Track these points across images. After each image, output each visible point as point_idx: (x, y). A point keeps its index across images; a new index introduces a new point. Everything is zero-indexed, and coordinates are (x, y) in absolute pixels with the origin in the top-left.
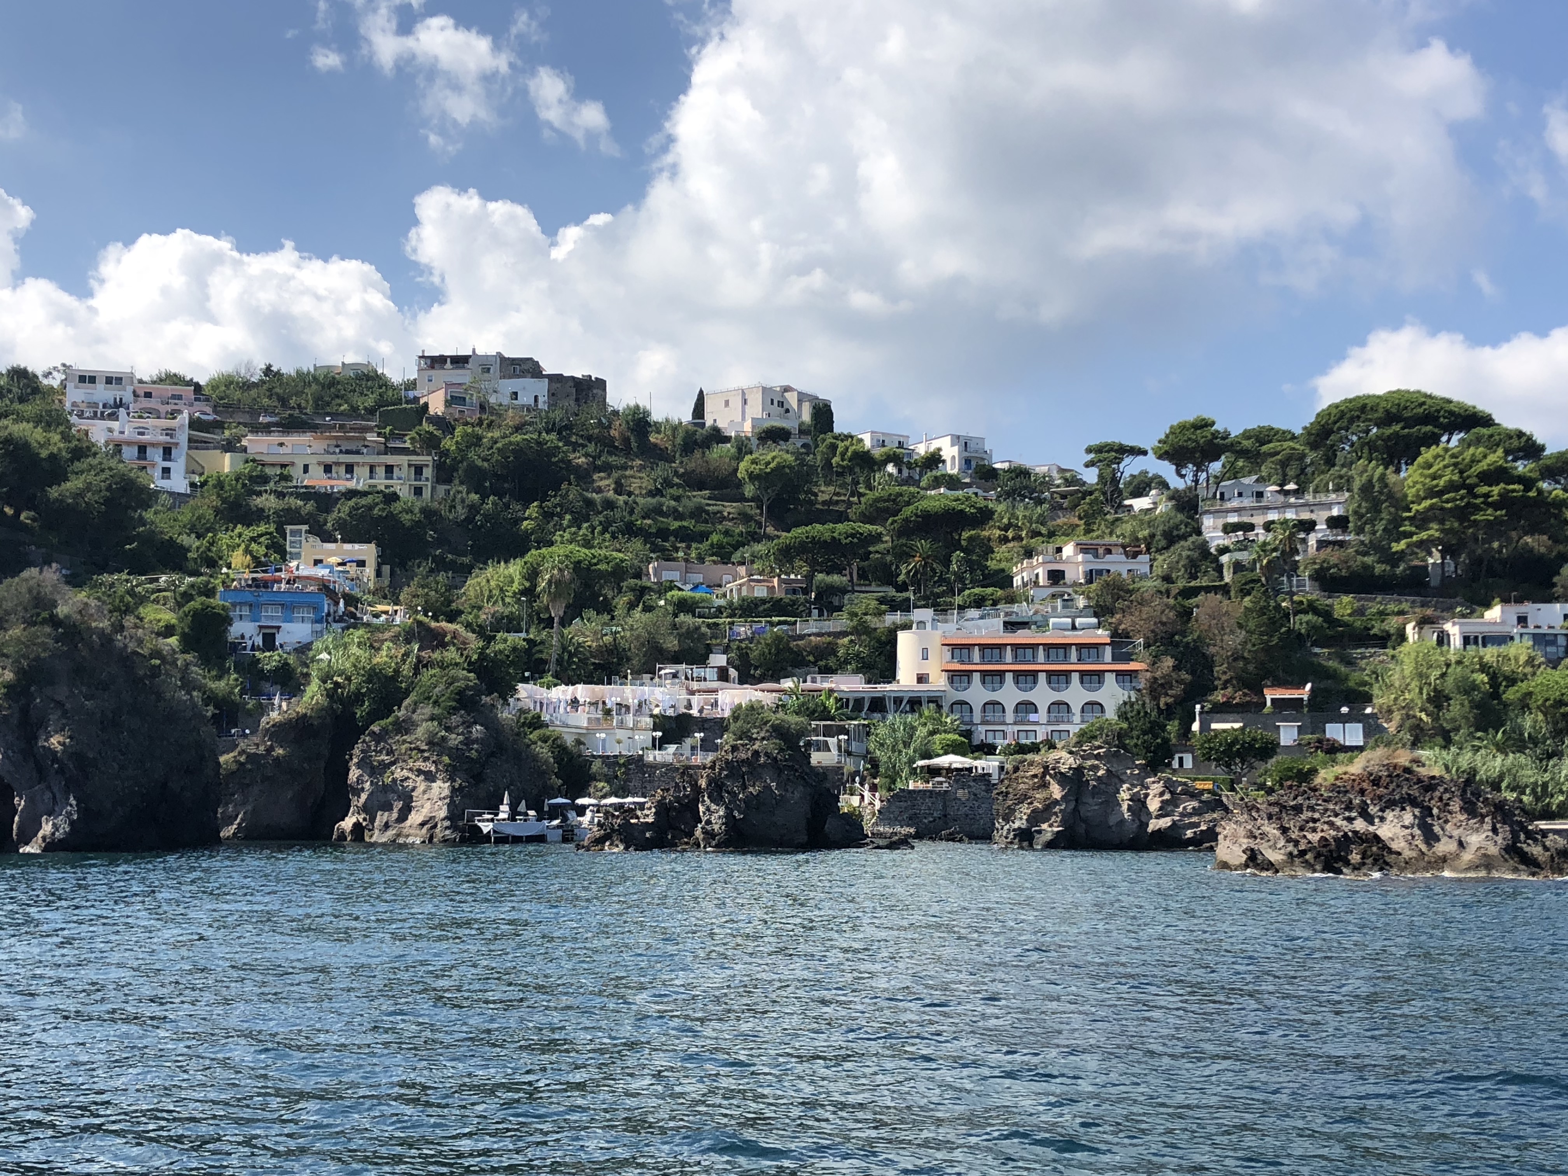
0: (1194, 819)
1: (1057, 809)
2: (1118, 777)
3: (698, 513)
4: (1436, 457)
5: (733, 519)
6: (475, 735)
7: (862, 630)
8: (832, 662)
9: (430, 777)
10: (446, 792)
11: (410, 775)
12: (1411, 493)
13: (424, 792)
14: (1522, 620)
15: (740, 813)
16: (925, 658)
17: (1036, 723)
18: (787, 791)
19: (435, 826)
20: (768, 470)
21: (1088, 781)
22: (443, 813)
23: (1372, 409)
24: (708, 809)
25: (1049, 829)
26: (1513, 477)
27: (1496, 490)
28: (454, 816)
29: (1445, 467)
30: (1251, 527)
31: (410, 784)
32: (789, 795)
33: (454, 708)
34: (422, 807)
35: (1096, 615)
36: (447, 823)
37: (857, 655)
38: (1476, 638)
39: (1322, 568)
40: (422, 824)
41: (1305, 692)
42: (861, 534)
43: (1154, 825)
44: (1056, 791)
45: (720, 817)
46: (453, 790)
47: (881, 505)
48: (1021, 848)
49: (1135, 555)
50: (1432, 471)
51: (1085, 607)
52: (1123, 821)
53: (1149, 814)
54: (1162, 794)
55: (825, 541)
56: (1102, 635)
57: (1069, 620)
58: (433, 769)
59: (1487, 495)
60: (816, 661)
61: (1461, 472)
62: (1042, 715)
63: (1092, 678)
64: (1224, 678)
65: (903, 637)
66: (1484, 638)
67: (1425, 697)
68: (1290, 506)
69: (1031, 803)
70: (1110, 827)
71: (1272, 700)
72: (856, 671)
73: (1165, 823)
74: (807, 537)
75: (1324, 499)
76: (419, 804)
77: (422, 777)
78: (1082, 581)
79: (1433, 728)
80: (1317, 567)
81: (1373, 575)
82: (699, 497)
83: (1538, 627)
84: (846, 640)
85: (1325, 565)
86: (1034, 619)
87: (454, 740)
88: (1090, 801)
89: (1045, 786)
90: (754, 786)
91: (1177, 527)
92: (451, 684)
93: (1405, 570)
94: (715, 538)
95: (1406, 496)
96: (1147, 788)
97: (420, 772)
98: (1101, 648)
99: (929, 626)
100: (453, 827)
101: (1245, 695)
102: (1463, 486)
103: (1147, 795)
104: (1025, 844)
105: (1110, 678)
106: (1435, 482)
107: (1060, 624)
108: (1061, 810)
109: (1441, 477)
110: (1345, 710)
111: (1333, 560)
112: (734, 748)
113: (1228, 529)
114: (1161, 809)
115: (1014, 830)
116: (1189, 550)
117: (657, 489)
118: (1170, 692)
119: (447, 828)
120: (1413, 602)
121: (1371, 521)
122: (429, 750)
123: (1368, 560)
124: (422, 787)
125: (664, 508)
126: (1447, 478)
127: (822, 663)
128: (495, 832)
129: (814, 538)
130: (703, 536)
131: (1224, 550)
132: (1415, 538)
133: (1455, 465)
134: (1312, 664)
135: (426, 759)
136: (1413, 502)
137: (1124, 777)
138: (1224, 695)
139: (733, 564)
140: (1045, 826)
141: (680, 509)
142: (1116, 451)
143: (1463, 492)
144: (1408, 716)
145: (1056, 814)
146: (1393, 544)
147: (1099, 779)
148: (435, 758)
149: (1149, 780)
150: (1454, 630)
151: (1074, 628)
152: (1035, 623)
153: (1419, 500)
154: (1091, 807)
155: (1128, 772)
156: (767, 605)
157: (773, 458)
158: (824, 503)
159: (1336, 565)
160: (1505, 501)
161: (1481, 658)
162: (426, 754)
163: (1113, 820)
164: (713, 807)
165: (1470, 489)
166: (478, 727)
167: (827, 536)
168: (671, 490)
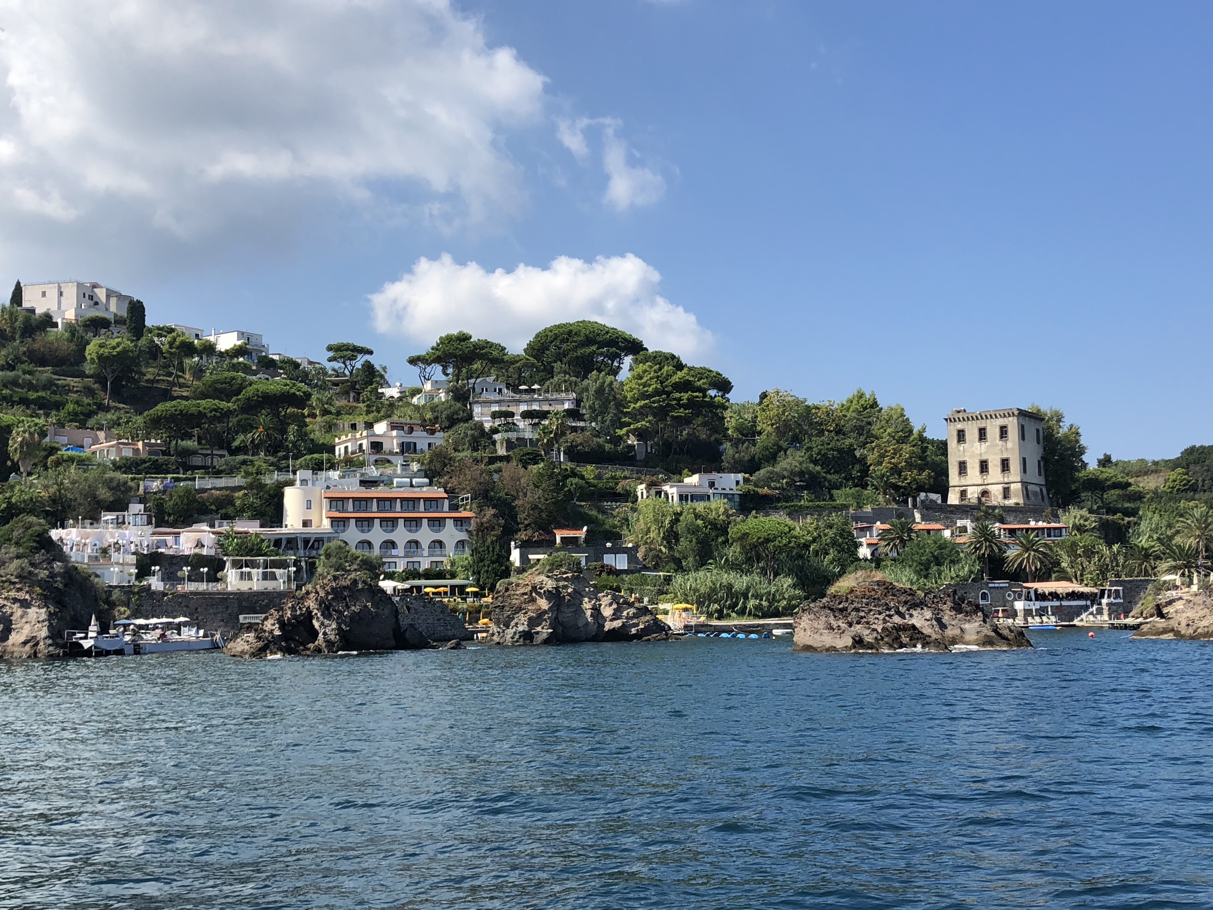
0: (635, 621)
1: (546, 617)
2: (580, 594)
3: (49, 385)
4: (645, 371)
5: (77, 391)
6: (57, 570)
7: (257, 486)
8: (230, 510)
9: (25, 604)
10: (44, 616)
11: (6, 603)
12: (629, 395)
13: (22, 617)
14: (712, 485)
15: (346, 626)
16: (309, 507)
17: (397, 557)
18: (378, 608)
19: (37, 644)
20: (115, 353)
21: (564, 596)
22: (44, 632)
23: (576, 334)
24: (322, 624)
25: (544, 631)
26: (695, 387)
27: (685, 396)
28: (55, 634)
29: (651, 378)
30: (512, 415)
31: (9, 611)
32: (380, 611)
33: (36, 548)
34: (22, 628)
35: (426, 476)
36: (50, 641)
37: (251, 505)
38: (687, 496)
39: (572, 446)
40: (25, 643)
41: (582, 533)
42: (222, 409)
43: (608, 626)
44: (544, 604)
45: (333, 630)
46: (50, 615)
47: (219, 386)
48: (525, 645)
49: (432, 432)
50: (643, 381)
51: (419, 471)
52: (587, 624)
53: (604, 619)
54: (611, 604)
55: (192, 415)
56: (439, 492)
57: (408, 480)
58: (27, 597)
59: (679, 399)
60: (218, 510)
61: (662, 383)
62: (400, 551)
63: (437, 523)
64: (526, 522)
65: (289, 492)
66: (692, 496)
67: (662, 535)
68: (535, 400)
69: (526, 613)
70: (579, 628)
71: (562, 538)
72: (252, 518)
73: (617, 624)
74: (176, 410)
75: (559, 396)
76: (18, 626)
77: (17, 605)
78: (398, 450)
79: (667, 557)
80: (569, 444)
81: (604, 451)
82: (46, 373)
83: (724, 489)
84: (241, 493)
85: (574, 443)
86: (382, 479)
87: (43, 574)
88: (566, 610)
89: (533, 600)
90: (355, 606)
91: (456, 413)
92: (28, 528)
93: (623, 448)
94: (70, 407)
95: (626, 397)
96: (600, 600)
97: (15, 600)
98: (440, 501)
99: (310, 483)
100: (55, 644)
101: (540, 534)
102: (664, 392)
103: (600, 605)
104: (528, 642)
105: (449, 523)
106: (646, 389)
107: (401, 482)
108: (549, 618)
109: (650, 386)
110: (609, 545)
111: (579, 441)
112: (335, 578)
113: (494, 415)
114: (614, 614)
115: (520, 632)
116: (472, 430)
117: (8, 363)
118: (493, 533)
119: (50, 645)
120: (632, 470)
121: (602, 413)
122: (21, 583)
123: (601, 440)
124: (19, 612)
125: (20, 381)
126: (654, 386)
127: (223, 511)
128: (95, 647)
129: (181, 411)
130: (58, 406)
131: (495, 431)
132: (632, 427)
133: (658, 377)
134: (581, 512)
135: (19, 590)
136: (630, 402)
137: (583, 593)
138: (526, 535)
139: (92, 429)
140: (539, 629)
141: (34, 382)
142: (352, 350)
143: (664, 396)
144: (651, 550)
145: (545, 620)
146: (617, 430)
147: (569, 594)
148: (27, 589)
149: (600, 595)
150: (671, 490)
151: (412, 486)
152: (383, 482)
153: (637, 400)
154: (567, 614)
155: (587, 589)
156: (148, 464)
157: (118, 344)
158: (148, 381)
159: (581, 444)
160: (691, 404)
161: (695, 509)
162: (18, 586)
163: (581, 624)
164: (326, 622)
165: (668, 394)
166: (58, 563)
167: (193, 410)
168: (23, 366)
